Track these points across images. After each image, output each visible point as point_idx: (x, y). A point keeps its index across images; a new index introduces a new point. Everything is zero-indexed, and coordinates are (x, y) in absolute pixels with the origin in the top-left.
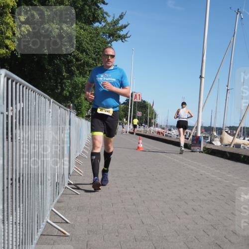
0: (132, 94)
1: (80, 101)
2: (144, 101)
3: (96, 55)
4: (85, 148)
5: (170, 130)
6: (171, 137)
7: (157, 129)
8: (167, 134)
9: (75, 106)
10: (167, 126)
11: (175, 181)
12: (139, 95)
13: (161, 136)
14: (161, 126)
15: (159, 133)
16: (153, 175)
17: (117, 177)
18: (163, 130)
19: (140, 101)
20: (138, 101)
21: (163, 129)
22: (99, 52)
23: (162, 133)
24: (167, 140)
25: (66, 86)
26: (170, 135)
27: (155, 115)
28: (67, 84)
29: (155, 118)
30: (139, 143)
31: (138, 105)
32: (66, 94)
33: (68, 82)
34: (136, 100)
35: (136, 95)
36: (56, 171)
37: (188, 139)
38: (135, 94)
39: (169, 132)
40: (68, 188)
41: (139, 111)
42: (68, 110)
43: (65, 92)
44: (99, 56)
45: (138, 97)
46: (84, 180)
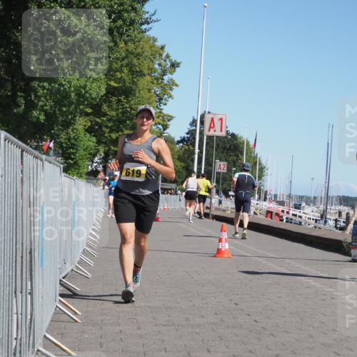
0: (203, 117)
1: (72, 135)
2: (233, 135)
3: (114, 21)
4: (85, 252)
5: (297, 207)
6: (300, 223)
7: (266, 205)
8: (290, 216)
9: (61, 147)
10: (290, 196)
11: (311, 336)
12: (221, 119)
13: (274, 223)
14: (276, 196)
15: (269, 214)
16: (255, 321)
17: (165, 325)
18: (281, 208)
19: (224, 134)
20: (218, 133)
21: (282, 203)
22: (120, 12)
23: (277, 214)
24: (290, 231)
25: (38, 97)
26: (298, 219)
27: (262, 169)
28: (41, 92)
29: (260, 178)
30: (220, 240)
31: (218, 145)
32: (38, 118)
33: (44, 88)
34: (212, 133)
35: (212, 120)
36: (15, 311)
37: (343, 229)
38: (211, 116)
39: (297, 212)
40: (43, 354)
41: (220, 160)
42: (44, 157)
43: (35, 113)
44: (120, 22)
45: (217, 123)
46: (83, 332)
